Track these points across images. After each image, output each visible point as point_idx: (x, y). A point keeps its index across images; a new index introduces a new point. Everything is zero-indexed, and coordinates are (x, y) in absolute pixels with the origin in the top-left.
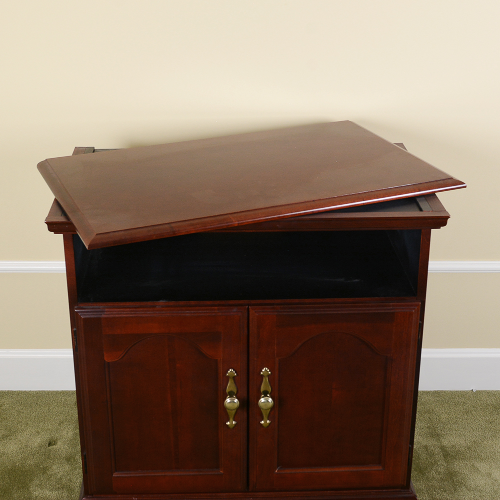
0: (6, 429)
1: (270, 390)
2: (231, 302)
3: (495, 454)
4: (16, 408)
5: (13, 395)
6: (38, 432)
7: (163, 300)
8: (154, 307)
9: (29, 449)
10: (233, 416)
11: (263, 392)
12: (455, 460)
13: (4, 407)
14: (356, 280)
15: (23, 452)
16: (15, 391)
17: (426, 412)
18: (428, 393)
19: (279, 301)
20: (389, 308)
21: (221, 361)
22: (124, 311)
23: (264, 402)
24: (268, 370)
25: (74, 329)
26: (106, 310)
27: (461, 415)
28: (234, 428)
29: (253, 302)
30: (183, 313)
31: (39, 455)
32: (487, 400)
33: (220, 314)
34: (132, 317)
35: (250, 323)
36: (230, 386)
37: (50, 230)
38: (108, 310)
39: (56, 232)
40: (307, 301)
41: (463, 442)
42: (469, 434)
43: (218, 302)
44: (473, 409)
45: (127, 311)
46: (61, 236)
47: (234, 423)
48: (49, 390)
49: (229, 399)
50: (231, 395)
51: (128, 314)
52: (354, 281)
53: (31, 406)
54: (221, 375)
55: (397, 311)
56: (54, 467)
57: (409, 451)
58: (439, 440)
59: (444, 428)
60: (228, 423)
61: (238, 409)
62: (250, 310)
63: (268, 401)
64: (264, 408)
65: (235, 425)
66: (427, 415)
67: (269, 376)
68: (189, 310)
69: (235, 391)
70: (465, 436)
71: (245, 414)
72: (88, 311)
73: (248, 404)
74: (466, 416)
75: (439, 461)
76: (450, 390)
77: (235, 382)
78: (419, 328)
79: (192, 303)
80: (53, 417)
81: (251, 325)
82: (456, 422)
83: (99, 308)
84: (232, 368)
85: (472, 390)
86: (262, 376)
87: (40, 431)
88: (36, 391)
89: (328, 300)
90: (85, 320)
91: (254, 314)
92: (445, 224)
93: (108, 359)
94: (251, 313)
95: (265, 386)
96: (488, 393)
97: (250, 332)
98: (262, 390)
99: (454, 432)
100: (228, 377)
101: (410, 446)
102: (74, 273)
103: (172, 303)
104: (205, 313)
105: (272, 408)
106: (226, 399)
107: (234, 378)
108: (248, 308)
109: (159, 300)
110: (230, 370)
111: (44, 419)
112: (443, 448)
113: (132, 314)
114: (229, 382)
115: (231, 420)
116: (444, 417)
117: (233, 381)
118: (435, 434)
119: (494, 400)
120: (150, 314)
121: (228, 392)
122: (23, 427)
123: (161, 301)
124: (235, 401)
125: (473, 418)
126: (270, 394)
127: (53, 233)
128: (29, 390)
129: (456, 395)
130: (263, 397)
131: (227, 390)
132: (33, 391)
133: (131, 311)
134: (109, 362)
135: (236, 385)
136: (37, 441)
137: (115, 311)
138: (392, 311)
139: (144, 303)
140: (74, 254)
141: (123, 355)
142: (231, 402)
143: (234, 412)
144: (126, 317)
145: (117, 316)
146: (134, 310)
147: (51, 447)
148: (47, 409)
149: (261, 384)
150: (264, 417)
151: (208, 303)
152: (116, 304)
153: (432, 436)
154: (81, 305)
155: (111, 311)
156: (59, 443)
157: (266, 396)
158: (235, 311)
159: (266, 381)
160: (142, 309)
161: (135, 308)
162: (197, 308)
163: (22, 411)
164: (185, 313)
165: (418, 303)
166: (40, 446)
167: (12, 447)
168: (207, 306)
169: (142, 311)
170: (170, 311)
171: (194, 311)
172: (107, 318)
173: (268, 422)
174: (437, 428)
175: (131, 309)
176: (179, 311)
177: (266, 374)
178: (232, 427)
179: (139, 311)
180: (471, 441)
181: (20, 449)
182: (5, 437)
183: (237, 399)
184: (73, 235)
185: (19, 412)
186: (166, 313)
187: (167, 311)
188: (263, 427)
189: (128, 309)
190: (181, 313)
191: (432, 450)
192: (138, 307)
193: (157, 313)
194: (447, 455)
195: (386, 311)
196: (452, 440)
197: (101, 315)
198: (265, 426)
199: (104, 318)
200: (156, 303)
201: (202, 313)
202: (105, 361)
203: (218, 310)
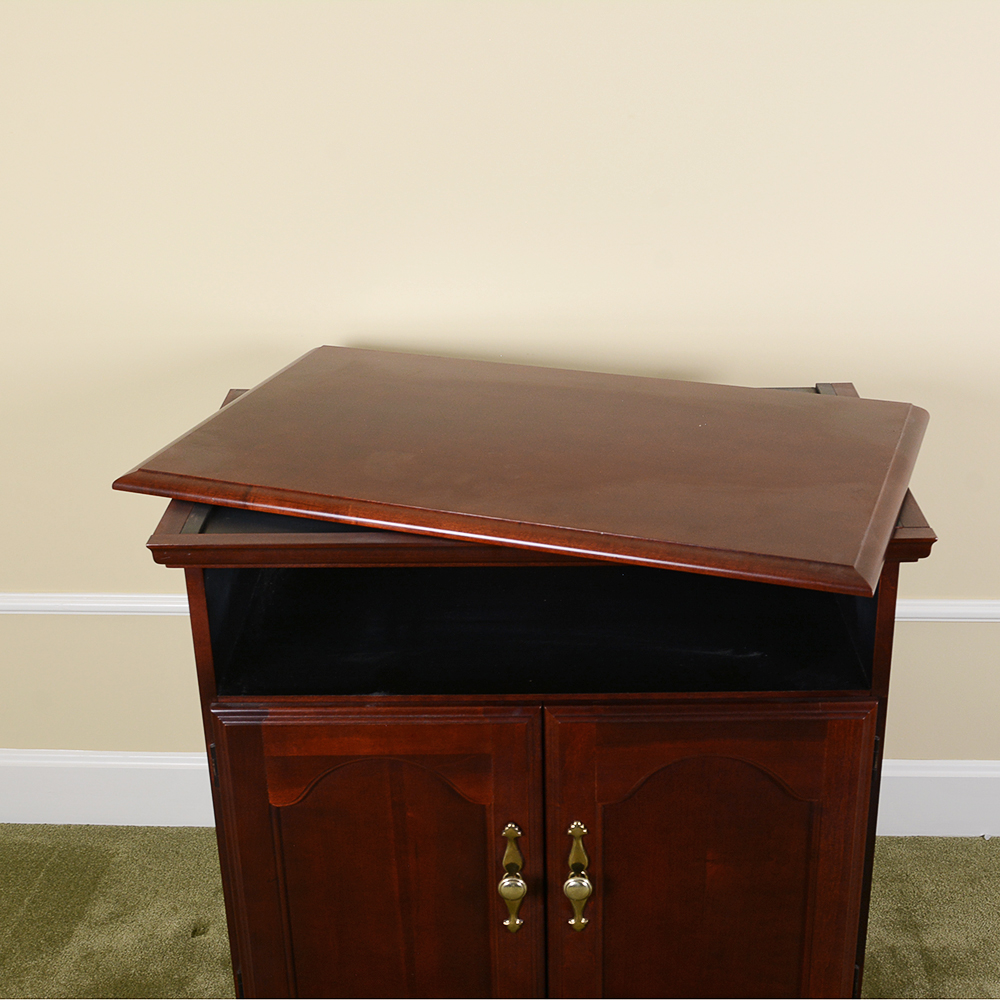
0: (117, 901)
1: (585, 861)
2: (511, 697)
4: (140, 862)
5: (135, 834)
6: (175, 909)
7: (380, 692)
8: (363, 705)
9: (156, 941)
10: (516, 909)
11: (573, 865)
12: (946, 977)
13: (116, 859)
14: (755, 654)
15: (146, 947)
16: (140, 828)
17: (893, 880)
18: (899, 840)
19: (601, 696)
20: (817, 712)
21: (492, 807)
22: (304, 714)
23: (574, 886)
24: (582, 827)
25: (212, 745)
26: (271, 710)
27: (962, 887)
28: (517, 931)
29: (552, 697)
30: (418, 718)
31: (174, 954)
33: (488, 721)
34: (319, 726)
35: (547, 738)
36: (510, 855)
37: (158, 560)
38: (274, 711)
39: (169, 565)
40: (656, 696)
41: (962, 940)
42: (974, 925)
43: (484, 697)
44: (983, 874)
45: (310, 714)
46: (181, 571)
47: (518, 922)
49: (507, 880)
50: (512, 870)
51: (311, 719)
52: (752, 655)
53: (166, 857)
54: (493, 833)
55: (833, 718)
56: (200, 978)
57: (855, 977)
58: (918, 936)
59: (928, 912)
60: (507, 923)
61: (524, 899)
62: (547, 713)
63: (582, 885)
64: (575, 896)
65: (521, 926)
66: (896, 886)
67: (583, 837)
68: (430, 713)
69: (520, 864)
70: (967, 928)
71: (541, 907)
72: (234, 715)
73: (545, 887)
74: (970, 889)
75: (916, 977)
76: (940, 835)
77: (519, 848)
78: (875, 749)
79: (436, 697)
80: (205, 880)
81: (547, 742)
82: (951, 901)
83: (257, 708)
84: (513, 822)
85: (983, 836)
86: (571, 837)
87: (178, 906)
88: (177, 828)
89: (697, 694)
90: (230, 729)
91: (554, 720)
92: (926, 553)
93: (276, 801)
94: (547, 718)
95: (577, 854)
97: (547, 755)
98: (572, 860)
99: (947, 920)
100: (505, 839)
101: (858, 968)
102: (209, 640)
103: (396, 698)
104: (458, 718)
105: (591, 897)
106: (501, 879)
107: (517, 840)
108: (543, 710)
109: (372, 692)
110: (509, 825)
111: (189, 882)
112: (924, 952)
114: (508, 847)
115: (513, 917)
116: (928, 889)
117: (514, 846)
118: (910, 925)
120: (353, 719)
121: (507, 866)
122: (148, 899)
123: (375, 695)
124: (519, 884)
125: (983, 892)
126: (587, 870)
127: (164, 565)
129: (952, 847)
130: (573, 876)
131: (505, 862)
132: (173, 828)
133: (318, 713)
134: (278, 808)
135: (521, 852)
136: (172, 926)
137: (288, 714)
138: (823, 718)
139: (344, 698)
140: (208, 605)
141: (304, 794)
142: (511, 886)
143: (518, 903)
144: (308, 726)
145: (292, 722)
146: (323, 710)
147: (197, 938)
148: (194, 863)
149: (569, 852)
150: (576, 912)
151: (466, 698)
152: (290, 699)
153: (905, 928)
154: (223, 700)
155: (280, 714)
156: (211, 931)
157: (578, 874)
158: (517, 714)
159: (578, 844)
160: (337, 710)
161: (326, 707)
162: (445, 708)
163: (150, 867)
164: (421, 719)
165: (872, 703)
166: (177, 937)
167: (125, 938)
168: (464, 705)
169: (339, 713)
170: (393, 713)
171: (438, 713)
172: (272, 726)
173: (583, 921)
174: (914, 911)
175: (320, 710)
176: (409, 714)
177: (578, 834)
178: (514, 930)
179: (334, 713)
180: (978, 939)
181: (140, 941)
182: (114, 917)
183: (523, 879)
184: (204, 569)
185: (142, 868)
186: (384, 719)
187: (386, 713)
188: (574, 930)
189: (312, 710)
190: (413, 719)
191: (904, 956)
192: (331, 706)
193: (366, 719)
194: (931, 967)
195: (811, 718)
196: (942, 936)
197: (260, 720)
198: (578, 929)
199: (267, 726)
200: (365, 697)
201: (452, 719)
202: (270, 805)
203: (485, 712)
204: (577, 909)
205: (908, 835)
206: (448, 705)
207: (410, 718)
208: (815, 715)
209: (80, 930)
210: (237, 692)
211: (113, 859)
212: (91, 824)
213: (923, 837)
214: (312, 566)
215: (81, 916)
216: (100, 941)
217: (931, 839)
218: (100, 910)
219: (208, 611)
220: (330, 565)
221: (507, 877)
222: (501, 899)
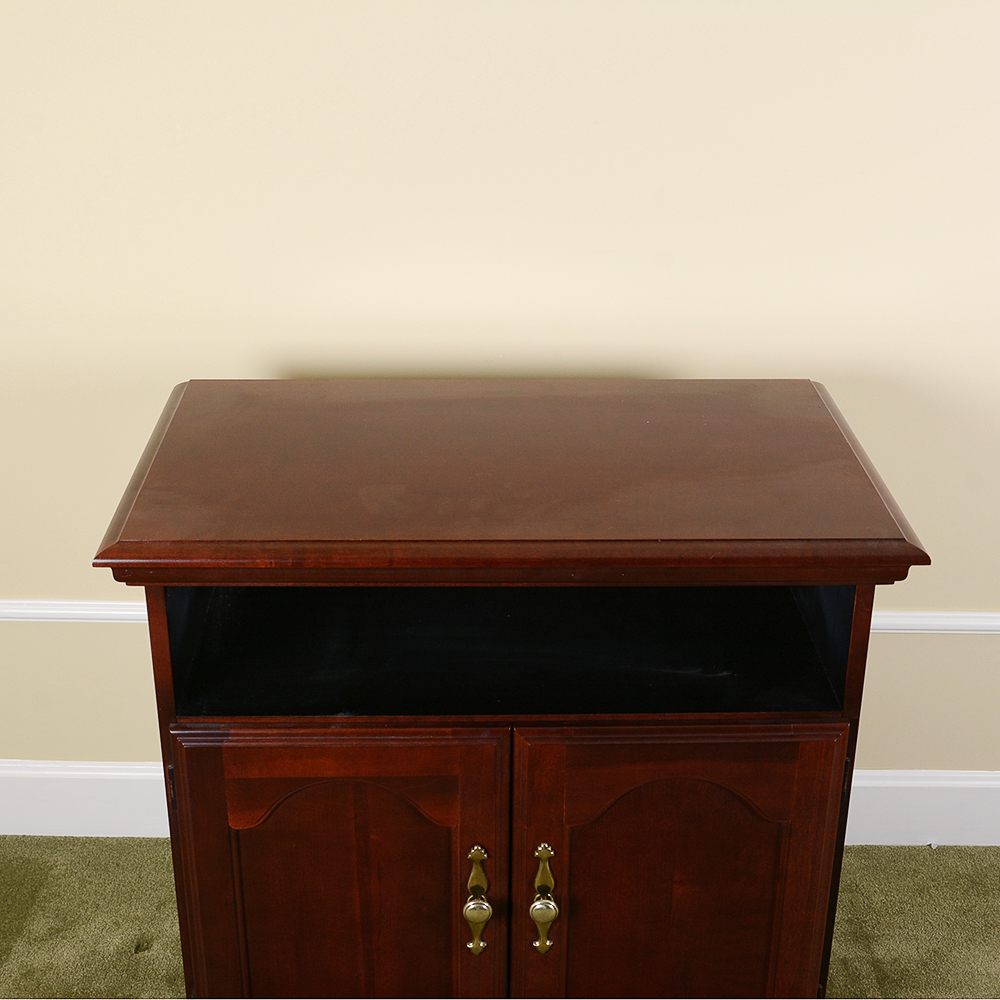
0: (57, 916)
1: (551, 883)
2: (479, 718)
3: (973, 976)
4: (79, 874)
5: (74, 845)
6: (117, 924)
7: (345, 713)
8: (327, 725)
9: (98, 957)
10: (480, 932)
11: (539, 887)
12: (898, 988)
13: (55, 872)
14: (725, 673)
15: (87, 964)
16: (78, 839)
17: (843, 890)
19: (572, 717)
20: (789, 734)
21: (458, 829)
22: (267, 735)
23: (540, 909)
24: (550, 849)
25: (170, 767)
26: (232, 732)
27: (911, 897)
28: (481, 953)
29: (521, 718)
30: (384, 740)
31: (117, 971)
32: (957, 867)
33: (457, 742)
34: (283, 747)
35: (516, 759)
36: (475, 877)
37: (118, 578)
38: (236, 732)
39: (130, 582)
40: (627, 717)
41: (913, 952)
42: (924, 936)
43: (452, 718)
44: (931, 884)
45: (273, 735)
46: (142, 588)
47: (481, 945)
48: (141, 836)
49: (472, 903)
50: (477, 893)
51: (274, 740)
52: (721, 674)
53: (106, 870)
54: (458, 856)
55: (804, 740)
56: (145, 996)
58: (870, 948)
59: (879, 923)
60: (470, 945)
62: (516, 734)
63: (549, 908)
64: (541, 920)
65: (485, 949)
67: (550, 859)
68: (396, 734)
69: (485, 886)
70: (917, 939)
71: (505, 929)
72: (195, 735)
73: (509, 909)
74: (919, 899)
75: (869, 990)
76: (889, 844)
77: (484, 871)
78: (846, 771)
79: (403, 718)
80: (148, 893)
81: (516, 765)
82: (901, 912)
83: (218, 729)
84: (479, 845)
85: (930, 845)
86: (538, 859)
87: (120, 921)
88: (117, 839)
89: (668, 716)
90: (190, 750)
91: (523, 742)
92: (903, 576)
93: (235, 824)
94: (516, 740)
95: (544, 876)
96: (960, 852)
97: (516, 776)
98: (538, 883)
99: (897, 931)
100: (471, 861)
101: (821, 987)
102: (169, 660)
103: (362, 718)
104: (425, 740)
105: (557, 921)
106: (466, 903)
107: (482, 862)
108: (512, 731)
109: (337, 713)
110: (476, 848)
111: (131, 896)
112: (876, 964)
113: (283, 741)
114: (473, 870)
115: (476, 940)
116: (878, 899)
117: (480, 868)
118: (862, 938)
119: (969, 867)
120: (317, 740)
121: (472, 888)
122: (88, 913)
123: (341, 716)
124: (484, 907)
125: (931, 902)
126: (553, 892)
127: (125, 583)
128: (105, 836)
129: (900, 856)
130: (538, 899)
131: (470, 884)
133: (281, 735)
134: (237, 831)
135: (486, 875)
136: (115, 941)
137: (250, 735)
138: (793, 740)
139: (308, 718)
140: (168, 624)
141: (265, 817)
142: (476, 909)
143: (481, 927)
144: (271, 748)
145: (253, 744)
146: (287, 731)
147: (140, 954)
148: (135, 876)
149: (535, 873)
150: (541, 934)
151: (433, 719)
152: (252, 720)
153: (856, 939)
154: (182, 720)
155: (242, 735)
156: (155, 946)
157: (544, 896)
158: (486, 736)
159: (545, 867)
160: (302, 731)
161: (289, 728)
162: (412, 730)
163: (90, 879)
164: (388, 740)
165: (843, 724)
166: (120, 953)
167: (66, 954)
168: (430, 727)
169: (303, 735)
170: (359, 734)
171: (406, 735)
172: (233, 748)
173: (548, 943)
174: (865, 922)
175: (282, 731)
176: (375, 735)
177: (545, 856)
178: (476, 953)
179: (297, 735)
180: (928, 951)
181: (82, 957)
182: (54, 932)
183: (488, 902)
184: (165, 588)
185: (83, 882)
186: (350, 740)
187: (352, 734)
188: (538, 952)
189: (275, 731)
190: (379, 740)
191: (856, 968)
192: (294, 727)
193: (332, 740)
194: (883, 979)
195: (783, 740)
196: (893, 948)
197: (222, 741)
198: (543, 951)
199: (227, 747)
200: (330, 718)
201: (420, 740)
202: (229, 827)
203: (453, 733)
204: (542, 931)
205: (855, 844)
206: (416, 727)
207: (377, 740)
208: (788, 736)
209: (19, 946)
210: (197, 713)
211: (52, 872)
212: (27, 834)
213: (871, 846)
214: (279, 584)
215: (19, 932)
216: (39, 958)
217: (879, 848)
218: (39, 925)
219: (169, 630)
220: (298, 584)
221: (471, 900)
222: (465, 921)
